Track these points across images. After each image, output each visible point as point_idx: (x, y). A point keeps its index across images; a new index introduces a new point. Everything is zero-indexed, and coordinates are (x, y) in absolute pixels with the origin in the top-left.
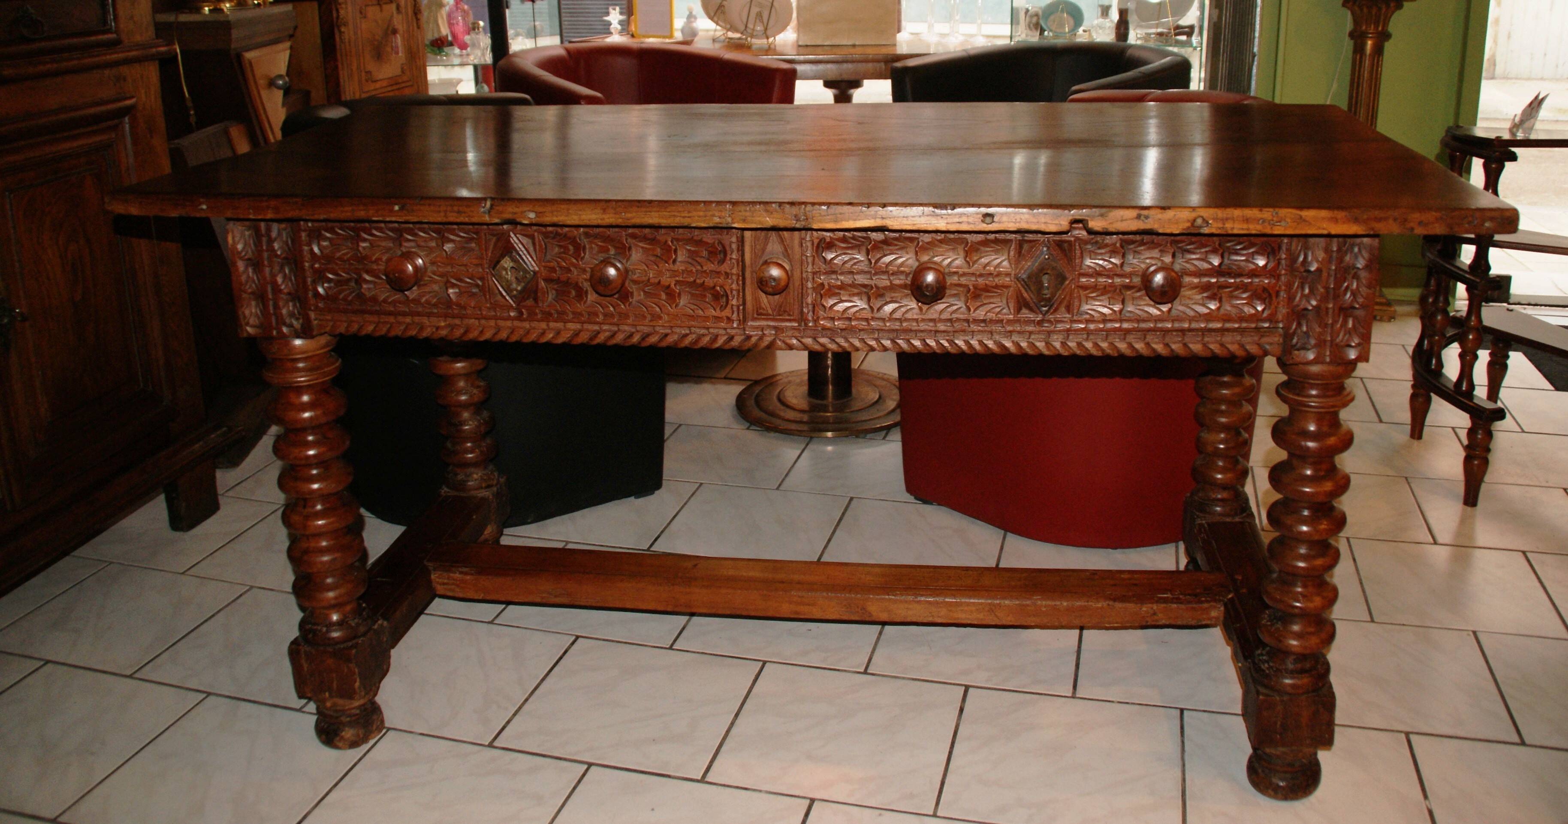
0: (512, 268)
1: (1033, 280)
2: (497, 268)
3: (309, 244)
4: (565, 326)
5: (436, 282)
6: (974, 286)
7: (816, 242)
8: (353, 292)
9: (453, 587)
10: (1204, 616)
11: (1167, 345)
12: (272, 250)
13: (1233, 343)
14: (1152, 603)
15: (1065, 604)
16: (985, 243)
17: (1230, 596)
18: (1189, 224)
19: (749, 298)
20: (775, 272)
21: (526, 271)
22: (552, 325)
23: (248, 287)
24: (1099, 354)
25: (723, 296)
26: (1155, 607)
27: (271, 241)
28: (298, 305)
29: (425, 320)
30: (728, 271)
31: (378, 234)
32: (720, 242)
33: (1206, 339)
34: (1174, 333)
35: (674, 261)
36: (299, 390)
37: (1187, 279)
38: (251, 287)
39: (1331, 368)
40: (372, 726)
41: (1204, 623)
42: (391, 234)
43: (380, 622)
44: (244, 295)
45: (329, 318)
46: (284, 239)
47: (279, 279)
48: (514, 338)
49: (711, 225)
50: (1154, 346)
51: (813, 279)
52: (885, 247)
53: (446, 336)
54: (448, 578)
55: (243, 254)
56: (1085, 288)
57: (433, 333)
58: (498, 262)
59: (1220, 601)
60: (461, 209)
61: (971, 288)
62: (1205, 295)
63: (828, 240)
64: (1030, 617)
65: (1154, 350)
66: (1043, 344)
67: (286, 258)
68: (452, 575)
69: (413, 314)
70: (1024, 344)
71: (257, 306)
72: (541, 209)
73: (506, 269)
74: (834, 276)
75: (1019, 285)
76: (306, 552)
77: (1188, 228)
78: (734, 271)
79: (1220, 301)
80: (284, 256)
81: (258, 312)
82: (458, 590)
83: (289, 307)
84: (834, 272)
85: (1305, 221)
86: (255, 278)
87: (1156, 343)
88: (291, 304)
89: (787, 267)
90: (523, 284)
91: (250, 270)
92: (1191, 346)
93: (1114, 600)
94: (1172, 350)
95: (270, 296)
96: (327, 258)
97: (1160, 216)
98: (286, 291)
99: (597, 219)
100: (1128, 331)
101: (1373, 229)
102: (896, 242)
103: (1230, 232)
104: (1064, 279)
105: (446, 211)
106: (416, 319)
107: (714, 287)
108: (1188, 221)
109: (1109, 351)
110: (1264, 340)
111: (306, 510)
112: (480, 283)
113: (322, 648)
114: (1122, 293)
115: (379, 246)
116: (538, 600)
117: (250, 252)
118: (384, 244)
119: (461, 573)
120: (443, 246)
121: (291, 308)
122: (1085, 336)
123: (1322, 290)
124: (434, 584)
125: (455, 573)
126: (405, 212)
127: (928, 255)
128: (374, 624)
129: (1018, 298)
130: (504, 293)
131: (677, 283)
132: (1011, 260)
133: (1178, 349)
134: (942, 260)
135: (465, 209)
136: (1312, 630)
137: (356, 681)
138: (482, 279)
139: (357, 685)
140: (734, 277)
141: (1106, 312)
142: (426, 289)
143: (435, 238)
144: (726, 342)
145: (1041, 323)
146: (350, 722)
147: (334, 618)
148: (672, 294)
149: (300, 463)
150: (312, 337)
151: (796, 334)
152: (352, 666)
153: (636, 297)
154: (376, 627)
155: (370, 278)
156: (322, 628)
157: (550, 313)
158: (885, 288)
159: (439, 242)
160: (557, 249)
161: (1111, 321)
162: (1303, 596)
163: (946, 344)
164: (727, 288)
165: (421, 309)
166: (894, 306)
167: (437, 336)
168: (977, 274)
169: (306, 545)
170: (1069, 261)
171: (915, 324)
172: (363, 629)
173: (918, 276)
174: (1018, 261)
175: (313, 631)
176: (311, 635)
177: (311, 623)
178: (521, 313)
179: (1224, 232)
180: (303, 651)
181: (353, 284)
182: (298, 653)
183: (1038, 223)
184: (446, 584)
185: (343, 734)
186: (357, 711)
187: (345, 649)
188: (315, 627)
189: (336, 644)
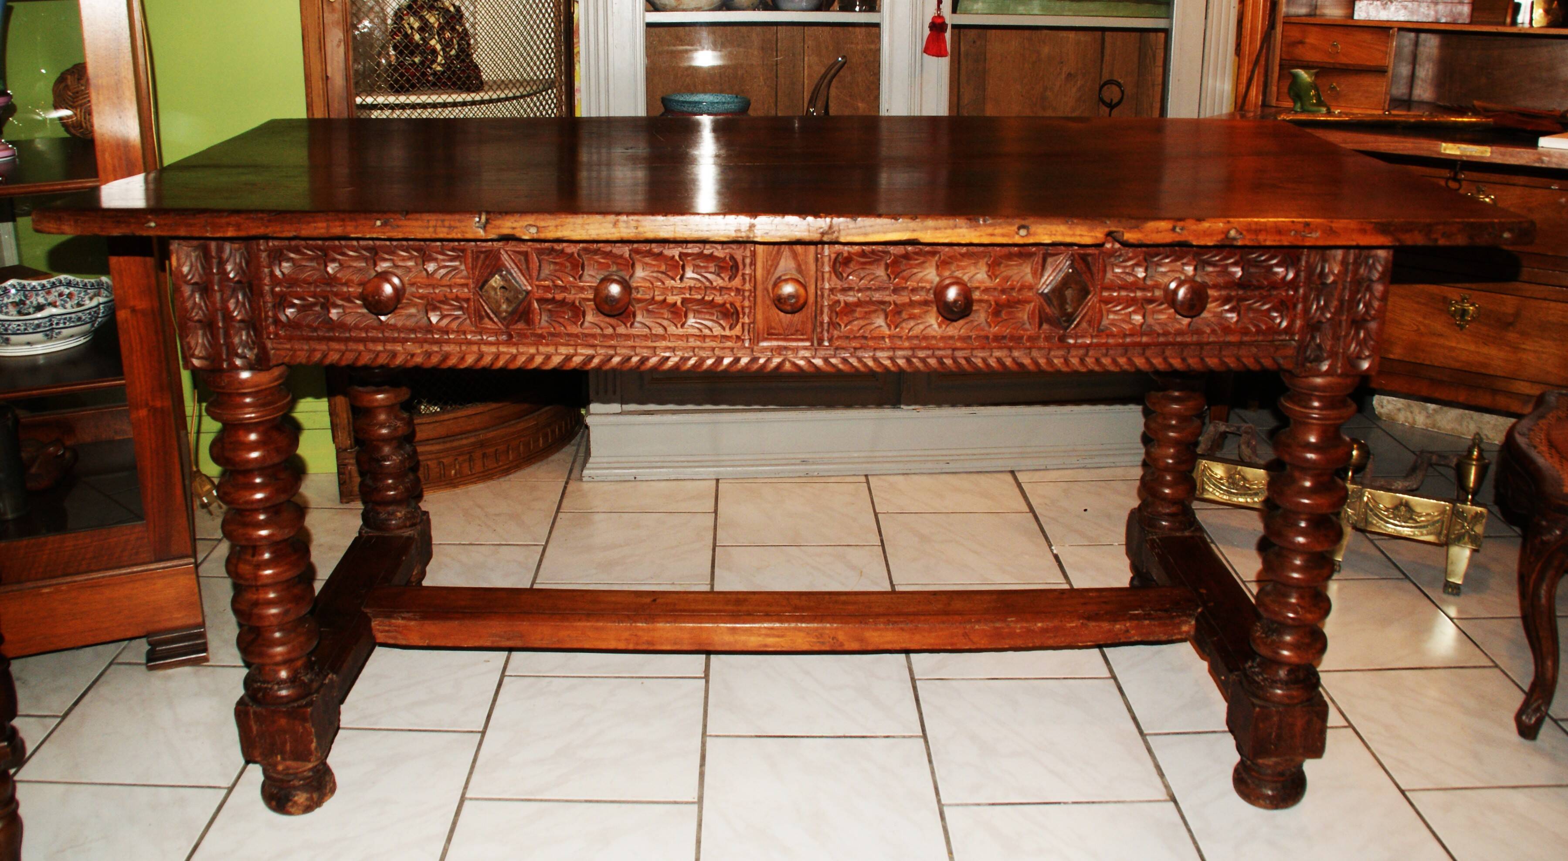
0: (503, 287)
1: (1056, 295)
2: (486, 287)
3: (270, 266)
4: (556, 350)
5: (415, 305)
6: (995, 302)
7: (833, 256)
8: (319, 317)
9: (394, 633)
10: (1176, 631)
11: (1184, 360)
12: (224, 273)
13: (1248, 357)
14: (1125, 620)
15: (1039, 625)
16: (1009, 257)
17: (1199, 610)
18: (1223, 236)
19: (759, 317)
20: (788, 289)
21: (518, 291)
22: (542, 349)
23: (194, 314)
24: (1117, 370)
25: (733, 314)
26: (1128, 625)
27: (222, 263)
28: (252, 333)
29: (399, 348)
30: (740, 287)
31: (351, 253)
32: (732, 258)
33: (1223, 353)
34: (1192, 347)
35: (681, 279)
36: (250, 427)
37: (1212, 293)
38: (197, 315)
39: (1341, 380)
40: (327, 790)
41: (1174, 638)
42: (364, 253)
43: (330, 676)
44: (190, 324)
45: (288, 346)
46: (238, 260)
47: (232, 304)
48: (501, 363)
49: (731, 239)
50: (1172, 361)
51: (829, 296)
52: (904, 262)
53: (422, 364)
54: (390, 625)
55: (189, 277)
56: (1107, 301)
57: (407, 361)
58: (486, 281)
59: (1190, 615)
60: (455, 224)
61: (993, 303)
62: (1227, 307)
63: (846, 255)
64: (1003, 638)
65: (1171, 365)
66: (1062, 360)
67: (239, 282)
68: (393, 621)
69: (385, 340)
70: (1042, 361)
71: (204, 335)
72: (539, 225)
73: (495, 289)
74: (851, 293)
75: (1042, 300)
76: (256, 604)
77: (1223, 240)
78: (747, 286)
79: (1239, 314)
80: (236, 279)
81: (206, 343)
82: (400, 637)
83: (241, 336)
84: (851, 289)
85: (1335, 232)
86: (203, 304)
87: (1173, 358)
88: (244, 333)
89: (802, 281)
90: (514, 305)
91: (197, 296)
92: (1207, 360)
93: (1089, 618)
94: (1188, 365)
95: (220, 325)
96: (290, 281)
97: (1194, 227)
98: (239, 318)
99: (606, 234)
100: (1146, 346)
101: (1399, 240)
102: (916, 257)
103: (1263, 244)
104: (1087, 293)
105: (437, 227)
106: (389, 347)
107: (723, 305)
108: (1223, 233)
109: (1126, 367)
110: (1277, 353)
111: (255, 559)
112: (466, 305)
113: (273, 709)
114: (1144, 308)
115: (350, 266)
116: (488, 644)
117: (197, 276)
118: (355, 264)
119: (403, 619)
120: (424, 265)
121: (244, 338)
122: (1104, 351)
123: (1337, 303)
124: (374, 633)
125: (397, 619)
126: (387, 227)
127: (950, 269)
128: (325, 679)
129: (1039, 312)
130: (492, 315)
131: (684, 301)
132: (1034, 273)
133: (1193, 362)
134: (964, 274)
135: (458, 224)
136: (1307, 640)
137: (312, 742)
138: (467, 300)
139: (314, 745)
140: (747, 294)
141: (1126, 326)
142: (404, 312)
143: (416, 257)
144: (731, 364)
145: (1062, 339)
146: (303, 785)
147: (283, 674)
148: (678, 313)
149: (248, 507)
150: (269, 369)
151: (807, 354)
152: (308, 725)
153: (639, 318)
154: (327, 681)
155: (340, 302)
156: (270, 686)
157: (542, 336)
158: (904, 305)
159: (420, 261)
160: (552, 267)
161: (1131, 335)
162: (1301, 607)
163: (963, 362)
164: (738, 305)
165: (396, 335)
166: (912, 323)
167: (411, 364)
168: (1000, 288)
169: (255, 597)
170: (1092, 274)
171: (934, 342)
172: (315, 685)
173: (940, 291)
174: (1042, 275)
175: (260, 689)
176: (260, 695)
177: (260, 681)
178: (510, 336)
179: (1256, 244)
180: (251, 711)
181: (318, 308)
182: (247, 713)
183: (1074, 235)
184: (388, 631)
185: (296, 798)
186: (310, 774)
187: (299, 707)
188: (265, 686)
189: (289, 703)
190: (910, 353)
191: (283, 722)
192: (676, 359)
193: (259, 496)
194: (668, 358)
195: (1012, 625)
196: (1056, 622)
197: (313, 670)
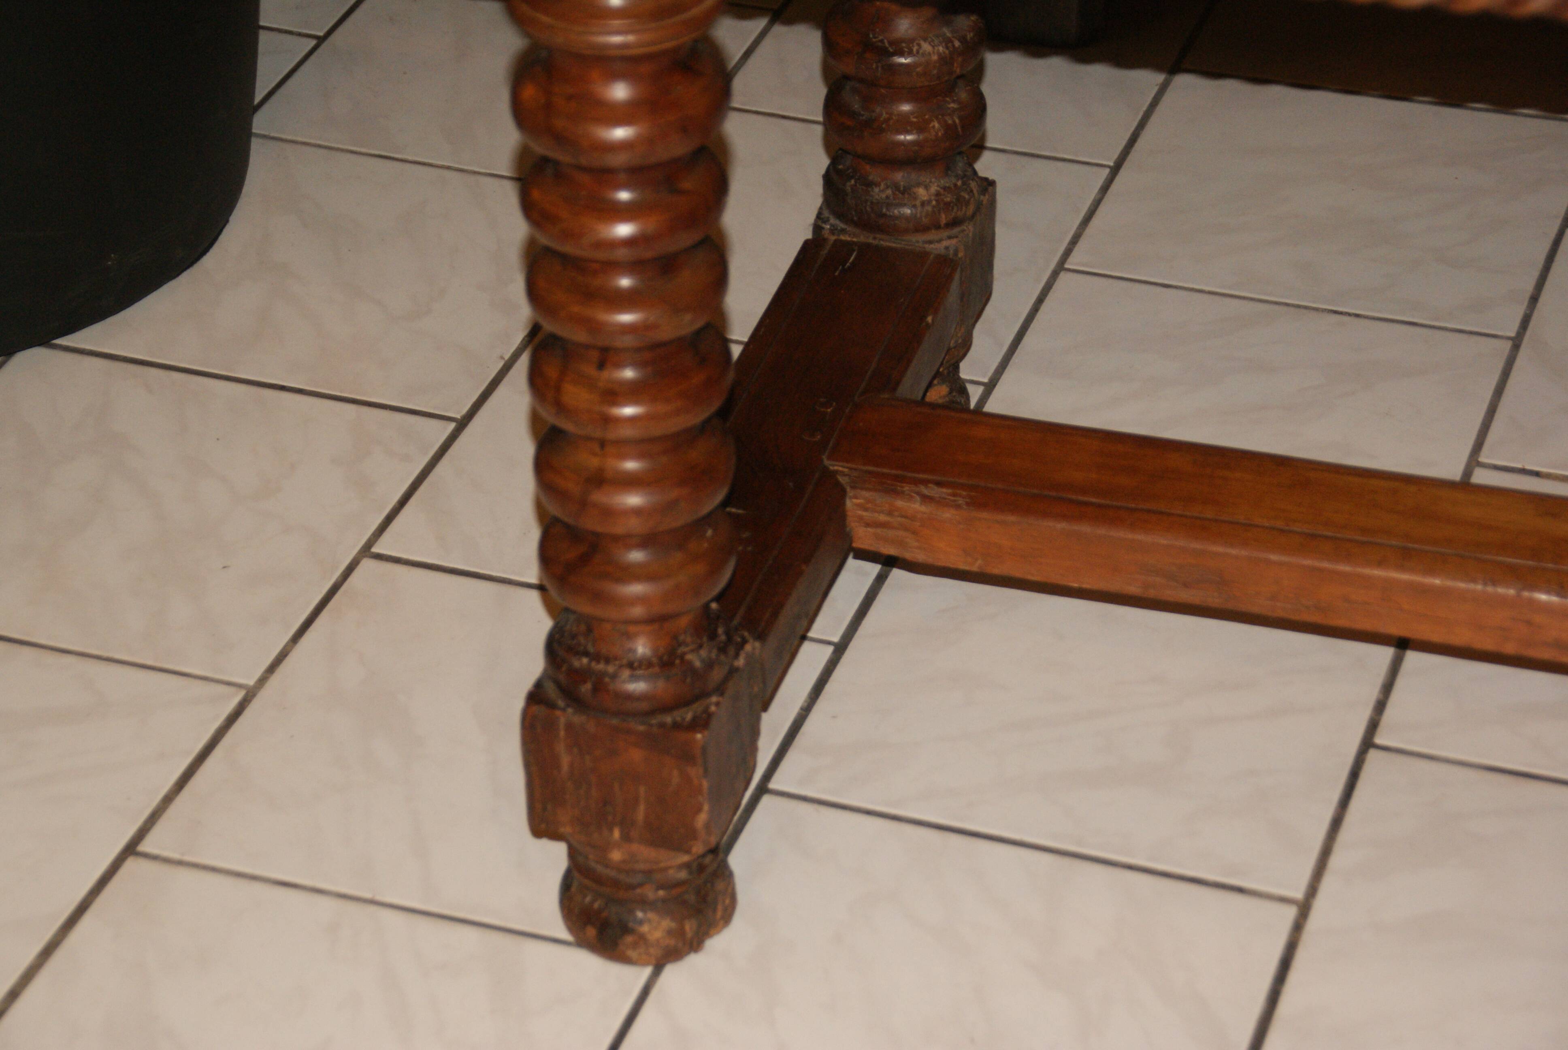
9: (901, 533)
36: (614, 67)
40: (715, 910)
43: (748, 647)
54: (890, 513)
68: (901, 503)
76: (596, 479)
82: (913, 541)
111: (605, 374)
113: (615, 721)
116: (1133, 589)
119: (925, 499)
124: (850, 526)
125: (910, 497)
128: (737, 656)
137: (699, 810)
139: (702, 818)
146: (664, 901)
147: (642, 648)
149: (601, 255)
152: (694, 772)
154: (741, 662)
156: (611, 669)
169: (594, 462)
172: (717, 675)
175: (583, 673)
176: (586, 688)
177: (586, 654)
180: (562, 721)
182: (549, 726)
184: (883, 525)
185: (645, 929)
186: (683, 875)
187: (676, 726)
188: (601, 666)
189: (652, 713)
191: (636, 755)
193: (624, 230)
197: (713, 636)
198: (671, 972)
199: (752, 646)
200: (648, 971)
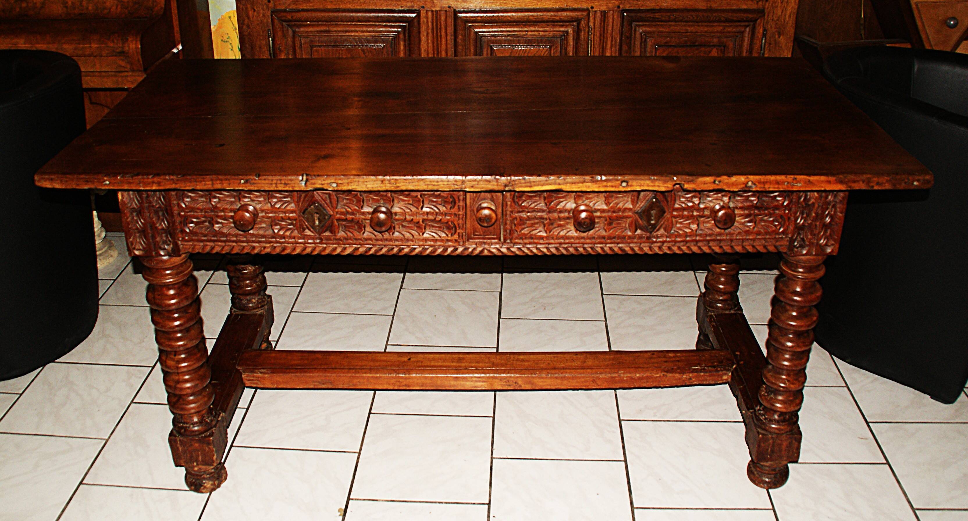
0: (316, 213)
1: (645, 213)
2: (306, 213)
3: (177, 200)
4: (348, 246)
5: (265, 222)
6: (609, 217)
8: (208, 229)
9: (256, 381)
10: (719, 378)
11: (721, 247)
12: (150, 203)
13: (760, 245)
14: (689, 373)
15: (638, 375)
17: (734, 366)
18: (744, 186)
19: (469, 227)
20: (486, 212)
21: (325, 215)
22: (340, 245)
23: (132, 225)
24: (681, 253)
25: (453, 227)
26: (691, 375)
27: (148, 197)
28: (168, 236)
29: (256, 245)
30: (457, 212)
31: (226, 193)
32: (452, 198)
33: (744, 244)
34: (726, 241)
35: (422, 207)
36: (170, 286)
37: (737, 212)
38: (135, 226)
39: (815, 257)
40: (221, 478)
41: (718, 382)
42: (234, 192)
43: (221, 415)
44: (131, 231)
45: (190, 244)
46: (158, 196)
47: (156, 220)
48: (315, 253)
49: (451, 189)
51: (510, 215)
52: (555, 195)
53: (270, 252)
54: (253, 377)
55: (129, 205)
56: (675, 217)
57: (261, 251)
58: (306, 209)
59: (728, 370)
60: (286, 182)
61: (608, 219)
62: (747, 220)
64: (616, 383)
65: (713, 250)
66: (648, 248)
67: (160, 208)
68: (255, 374)
69: (248, 241)
70: (637, 249)
71: (141, 237)
72: (340, 182)
73: (311, 214)
74: (523, 213)
75: (637, 216)
76: (178, 382)
77: (744, 187)
78: (461, 213)
79: (755, 223)
80: (158, 206)
81: (142, 241)
82: (259, 383)
83: (162, 237)
84: (523, 210)
85: (811, 182)
86: (138, 220)
87: (715, 247)
88: (164, 236)
89: (494, 208)
90: (323, 222)
91: (135, 215)
92: (736, 248)
93: (667, 372)
94: (724, 250)
95: (150, 231)
96: (190, 209)
97: (727, 181)
98: (160, 227)
99: (377, 187)
100: (699, 241)
101: (850, 187)
103: (767, 190)
104: (664, 212)
105: (276, 184)
106: (250, 244)
107: (447, 223)
108: (744, 184)
109: (687, 252)
110: (778, 244)
111: (177, 357)
112: (294, 222)
113: (191, 438)
114: (698, 220)
115: (225, 201)
116: (312, 387)
117: (134, 204)
118: (228, 198)
119: (261, 373)
120: (269, 200)
121: (164, 238)
122: (674, 244)
123: (814, 215)
124: (245, 381)
125: (258, 373)
126: (249, 184)
127: (582, 199)
128: (219, 417)
129: (635, 223)
130: (310, 228)
131: (424, 220)
132: (633, 202)
133: (727, 249)
134: (591, 202)
135: (289, 182)
136: (791, 398)
137: (214, 455)
138: (296, 220)
139: (215, 457)
140: (461, 216)
141: (688, 231)
142: (258, 226)
143: (264, 195)
144: (452, 252)
145: (648, 238)
146: (209, 477)
147: (196, 420)
148: (421, 227)
149: (173, 329)
150: (180, 255)
151: (498, 246)
152: (211, 447)
153: (397, 229)
154: (220, 419)
155: (220, 221)
156: (188, 425)
157: (340, 239)
158: (555, 220)
159: (267, 197)
160: (345, 201)
161: (690, 236)
162: (788, 381)
163: (589, 249)
164: (456, 223)
165: (254, 239)
166: (559, 229)
167: (263, 253)
168: (612, 210)
169: (177, 377)
170: (667, 202)
171: (572, 240)
172: (214, 423)
173: (576, 212)
174: (637, 203)
175: (182, 427)
176: (183, 430)
177: (182, 423)
178: (321, 239)
179: (764, 190)
180: (178, 439)
181: (207, 224)
182: (175, 441)
183: (655, 186)
184: (253, 380)
185: (206, 485)
186: (213, 470)
187: (205, 437)
188: (185, 425)
189: (200, 434)
190: (558, 245)
191: (197, 445)
192: (420, 249)
193: (177, 323)
194: (415, 249)
195: (622, 375)
196: (648, 374)
197: (212, 414)
198: (213, 493)
199: (222, 414)
200: (208, 494)
